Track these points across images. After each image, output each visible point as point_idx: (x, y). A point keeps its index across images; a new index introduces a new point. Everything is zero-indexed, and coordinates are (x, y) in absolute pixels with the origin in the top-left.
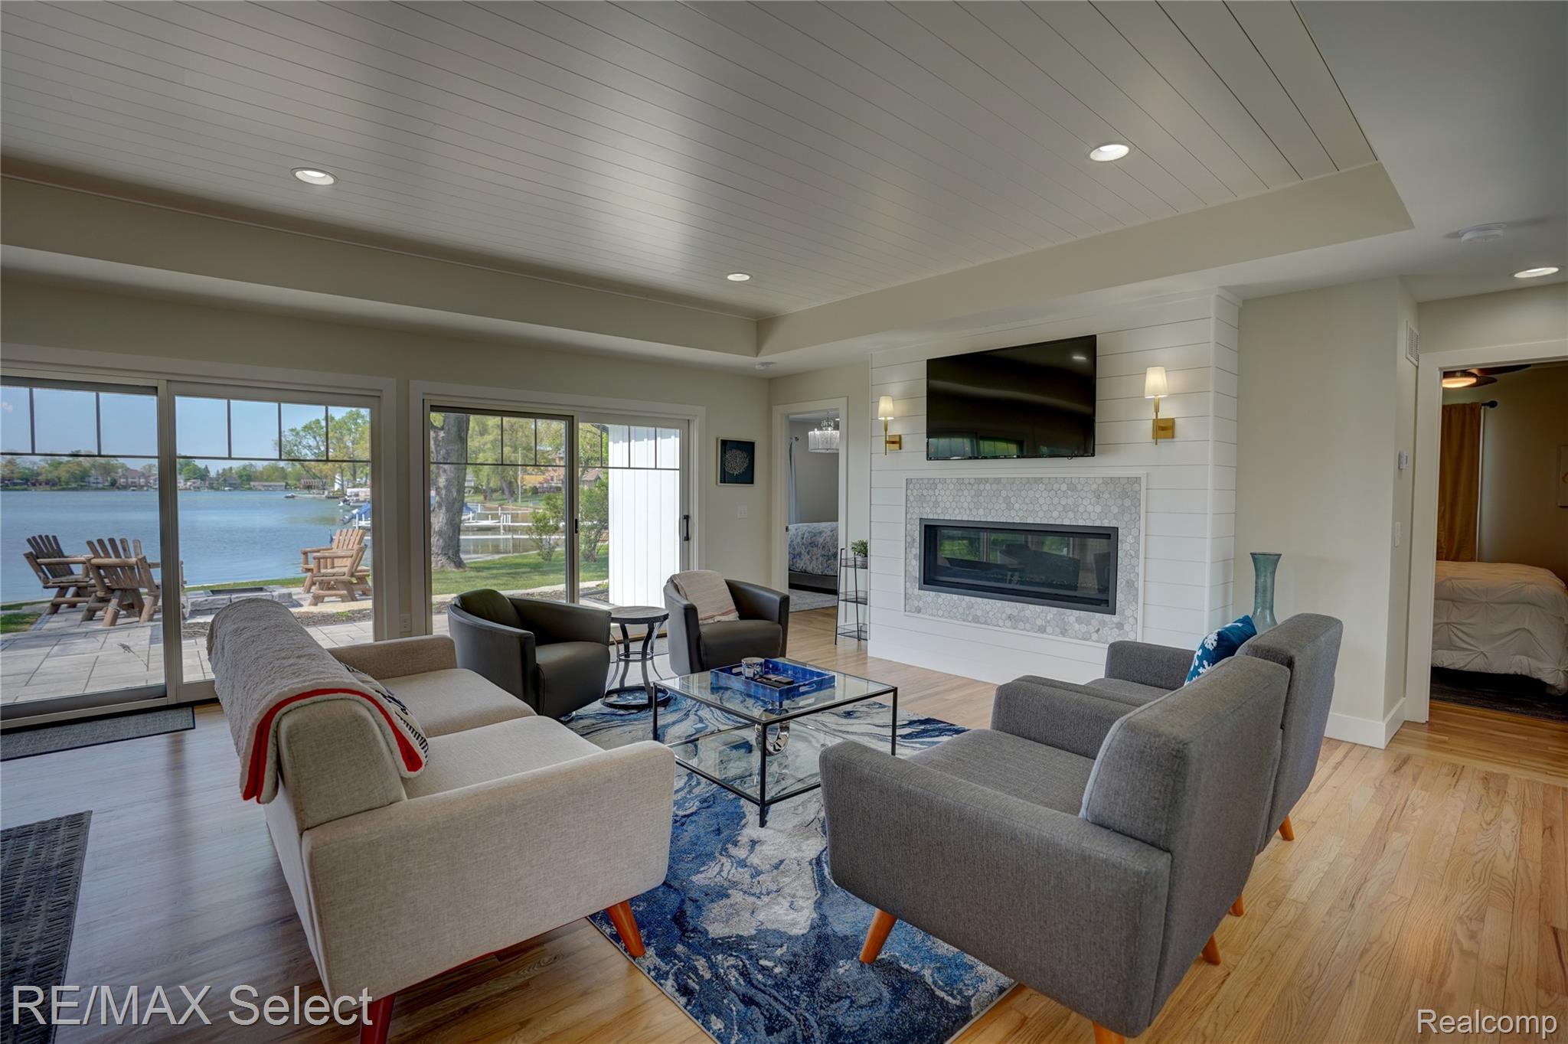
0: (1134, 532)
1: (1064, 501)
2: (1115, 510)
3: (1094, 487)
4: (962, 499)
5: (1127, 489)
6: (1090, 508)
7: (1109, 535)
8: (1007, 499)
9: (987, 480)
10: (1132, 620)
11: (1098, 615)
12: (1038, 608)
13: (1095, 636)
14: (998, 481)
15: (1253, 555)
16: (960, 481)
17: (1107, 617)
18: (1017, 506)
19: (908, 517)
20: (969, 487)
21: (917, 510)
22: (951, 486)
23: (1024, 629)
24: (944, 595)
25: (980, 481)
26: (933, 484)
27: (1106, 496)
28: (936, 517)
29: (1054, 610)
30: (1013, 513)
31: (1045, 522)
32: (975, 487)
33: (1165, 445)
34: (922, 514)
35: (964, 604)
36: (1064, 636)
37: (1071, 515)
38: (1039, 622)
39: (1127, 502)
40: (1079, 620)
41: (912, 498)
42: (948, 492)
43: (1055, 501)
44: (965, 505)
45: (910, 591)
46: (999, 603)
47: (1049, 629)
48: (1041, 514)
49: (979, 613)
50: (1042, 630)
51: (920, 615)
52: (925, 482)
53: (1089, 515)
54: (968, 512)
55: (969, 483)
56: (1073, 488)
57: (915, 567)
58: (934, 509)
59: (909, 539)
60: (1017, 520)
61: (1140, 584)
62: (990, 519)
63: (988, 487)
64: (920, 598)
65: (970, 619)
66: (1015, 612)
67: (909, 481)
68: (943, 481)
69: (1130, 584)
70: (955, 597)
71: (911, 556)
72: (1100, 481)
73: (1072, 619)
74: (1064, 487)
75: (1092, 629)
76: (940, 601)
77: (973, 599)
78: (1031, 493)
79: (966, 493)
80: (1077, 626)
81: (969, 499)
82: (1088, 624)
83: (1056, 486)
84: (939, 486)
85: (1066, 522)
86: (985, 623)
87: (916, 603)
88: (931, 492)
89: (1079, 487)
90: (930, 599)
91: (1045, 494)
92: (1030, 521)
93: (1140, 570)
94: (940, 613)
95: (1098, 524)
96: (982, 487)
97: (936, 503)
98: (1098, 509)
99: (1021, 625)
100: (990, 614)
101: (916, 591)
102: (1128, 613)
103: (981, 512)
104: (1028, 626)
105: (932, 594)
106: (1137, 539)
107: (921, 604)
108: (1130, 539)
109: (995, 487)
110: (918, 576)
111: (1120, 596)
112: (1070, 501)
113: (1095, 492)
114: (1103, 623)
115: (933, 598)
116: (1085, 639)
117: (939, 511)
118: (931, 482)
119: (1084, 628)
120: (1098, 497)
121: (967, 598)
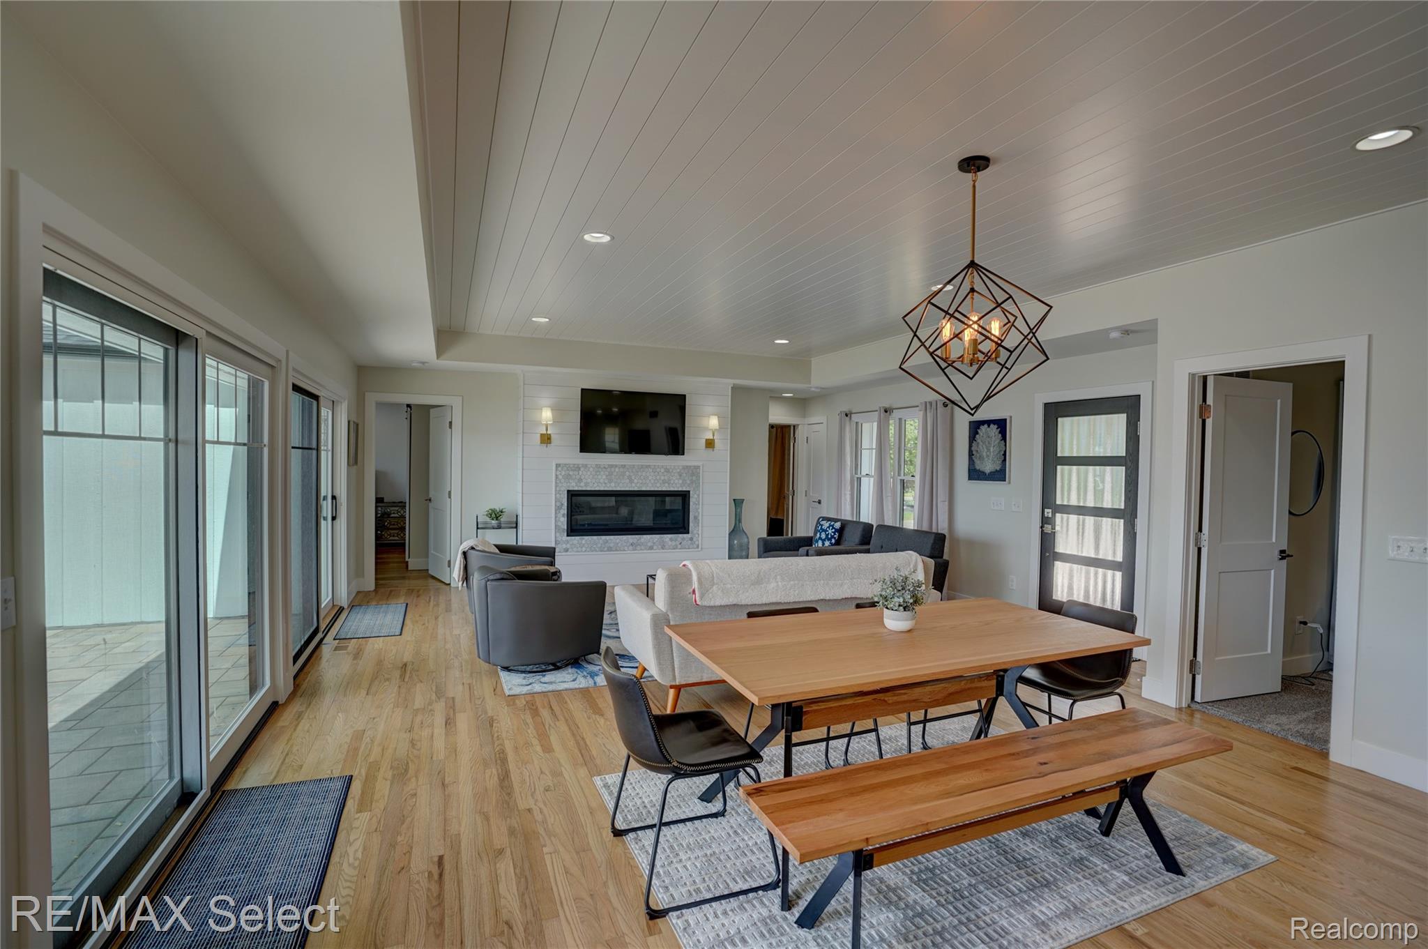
0: (697, 493)
1: (662, 478)
2: (688, 482)
3: (678, 470)
4: (600, 477)
5: (694, 472)
6: (676, 481)
7: (685, 496)
8: (629, 477)
9: (616, 466)
10: (697, 535)
11: (680, 535)
12: (648, 537)
13: (679, 546)
14: (624, 466)
15: (734, 500)
16: (598, 466)
17: (685, 535)
18: (636, 481)
19: (558, 489)
20: (604, 470)
21: (565, 485)
22: (591, 469)
23: (641, 550)
24: (586, 538)
25: (611, 466)
26: (577, 468)
27: (685, 475)
28: (580, 489)
29: (658, 536)
30: (633, 485)
31: (652, 489)
32: (609, 470)
33: (710, 450)
34: (569, 487)
35: (601, 541)
36: (663, 549)
37: (667, 485)
38: (649, 544)
39: (694, 478)
40: (671, 540)
41: (560, 477)
42: (589, 473)
43: (658, 477)
44: (602, 481)
45: (559, 539)
46: (624, 537)
47: (655, 548)
48: (650, 485)
49: (612, 545)
50: (651, 548)
51: (568, 553)
52: (571, 466)
53: (676, 485)
54: (604, 485)
55: (605, 468)
56: (667, 471)
57: (563, 521)
58: (578, 484)
59: (558, 504)
60: (636, 489)
61: (700, 518)
62: (618, 489)
63: (617, 470)
64: (568, 542)
65: (606, 549)
66: (635, 541)
67: (558, 466)
68: (585, 466)
69: (696, 518)
70: (595, 537)
71: (560, 515)
72: (681, 468)
73: (667, 540)
74: (663, 471)
75: (678, 543)
76: (584, 542)
77: (608, 537)
78: (644, 474)
79: (602, 473)
80: (670, 543)
81: (604, 477)
82: (676, 540)
83: (658, 470)
84: (582, 469)
85: (664, 489)
86: (616, 550)
87: (564, 546)
88: (576, 473)
89: (671, 470)
90: (575, 542)
91: (652, 474)
92: (644, 489)
93: (700, 510)
94: (584, 549)
95: (680, 489)
96: (613, 469)
97: (580, 480)
98: (681, 482)
99: (638, 548)
100: (619, 545)
101: (565, 538)
102: (695, 532)
103: (613, 484)
104: (643, 548)
105: (577, 538)
106: (699, 495)
107: (568, 546)
108: (696, 496)
109: (622, 470)
110: (566, 528)
111: (691, 525)
112: (666, 478)
113: (678, 473)
114: (683, 539)
115: (578, 541)
116: (674, 549)
117: (582, 484)
118: (576, 466)
119: (674, 543)
120: (680, 476)
121: (603, 537)
